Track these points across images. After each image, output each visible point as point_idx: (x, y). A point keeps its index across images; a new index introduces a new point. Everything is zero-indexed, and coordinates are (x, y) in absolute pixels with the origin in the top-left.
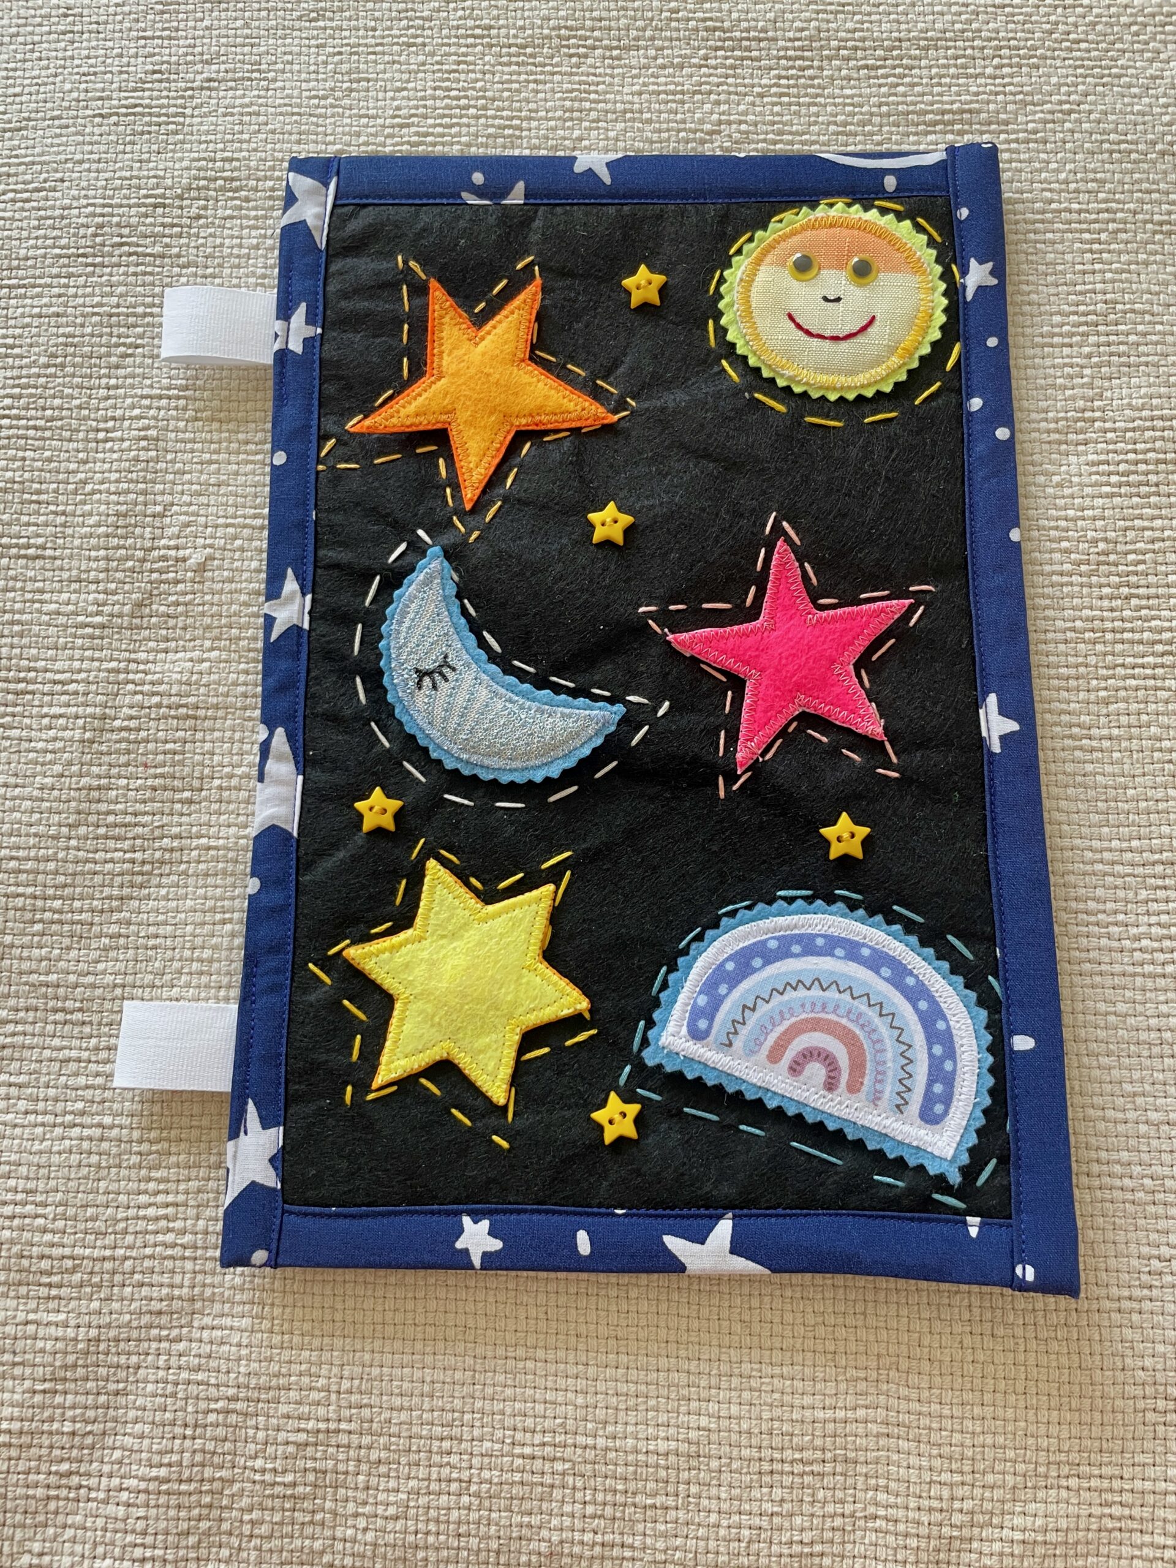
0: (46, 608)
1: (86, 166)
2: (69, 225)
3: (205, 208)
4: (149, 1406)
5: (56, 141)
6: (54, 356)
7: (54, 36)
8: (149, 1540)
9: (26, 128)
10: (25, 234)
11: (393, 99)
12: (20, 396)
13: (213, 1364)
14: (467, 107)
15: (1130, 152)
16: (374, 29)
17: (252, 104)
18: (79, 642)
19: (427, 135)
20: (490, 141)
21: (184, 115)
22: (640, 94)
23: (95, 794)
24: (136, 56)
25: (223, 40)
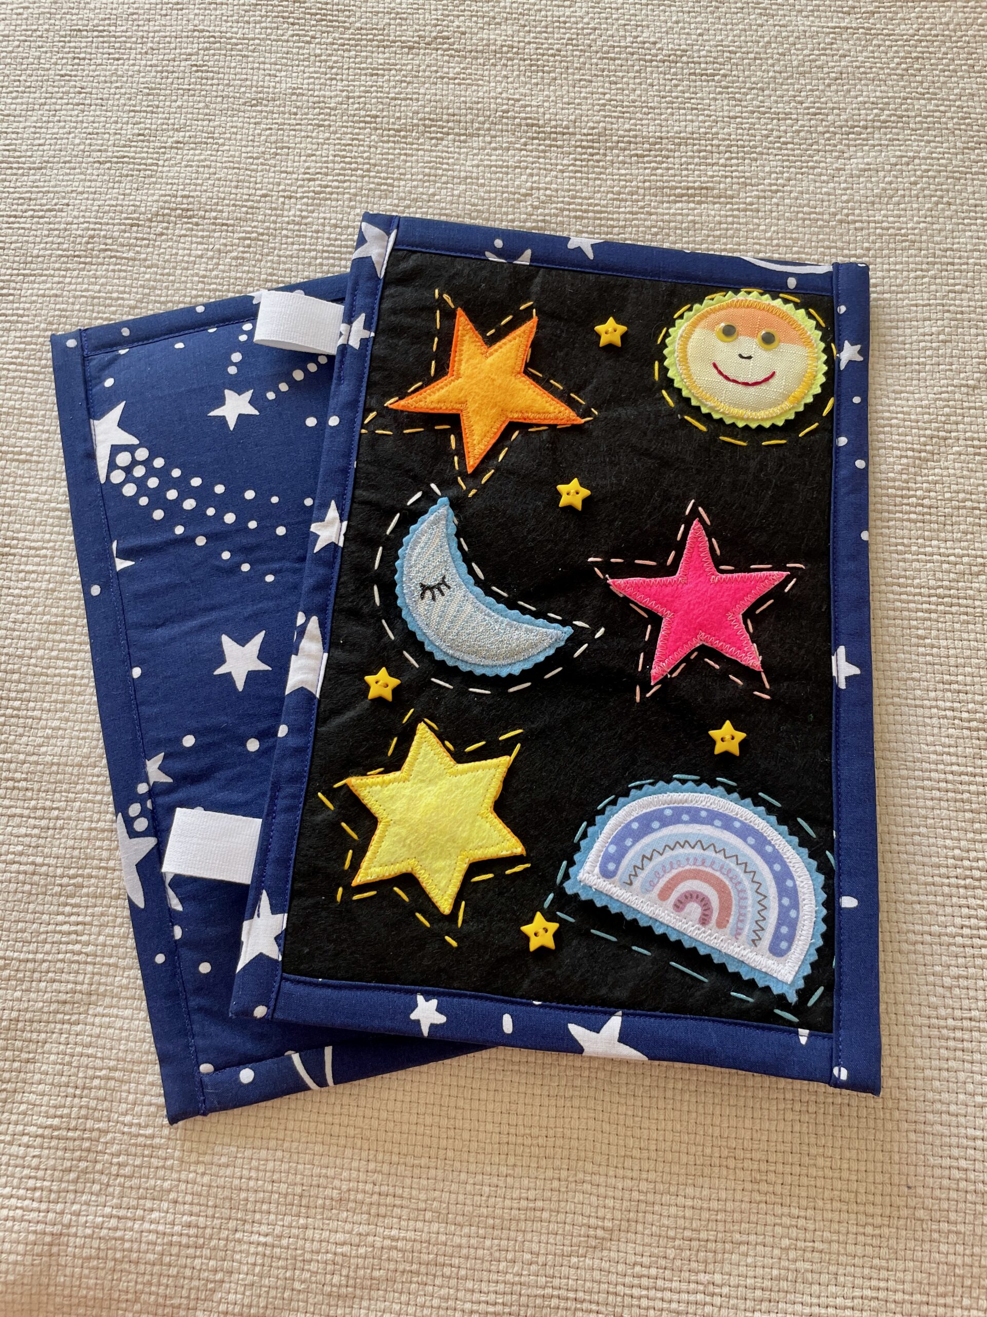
0: (29, 496)
1: (86, 196)
2: (70, 235)
3: (167, 228)
4: (50, 1071)
5: (66, 178)
6: (51, 323)
7: (71, 106)
8: (40, 1173)
9: (45, 168)
10: (38, 240)
11: (305, 161)
12: (25, 350)
13: (101, 1042)
14: (356, 170)
15: (818, 220)
16: (296, 114)
17: (205, 160)
18: (50, 521)
19: (326, 187)
20: (371, 193)
21: (157, 165)
22: (478, 166)
23: (52, 627)
24: (127, 123)
25: (190, 116)
